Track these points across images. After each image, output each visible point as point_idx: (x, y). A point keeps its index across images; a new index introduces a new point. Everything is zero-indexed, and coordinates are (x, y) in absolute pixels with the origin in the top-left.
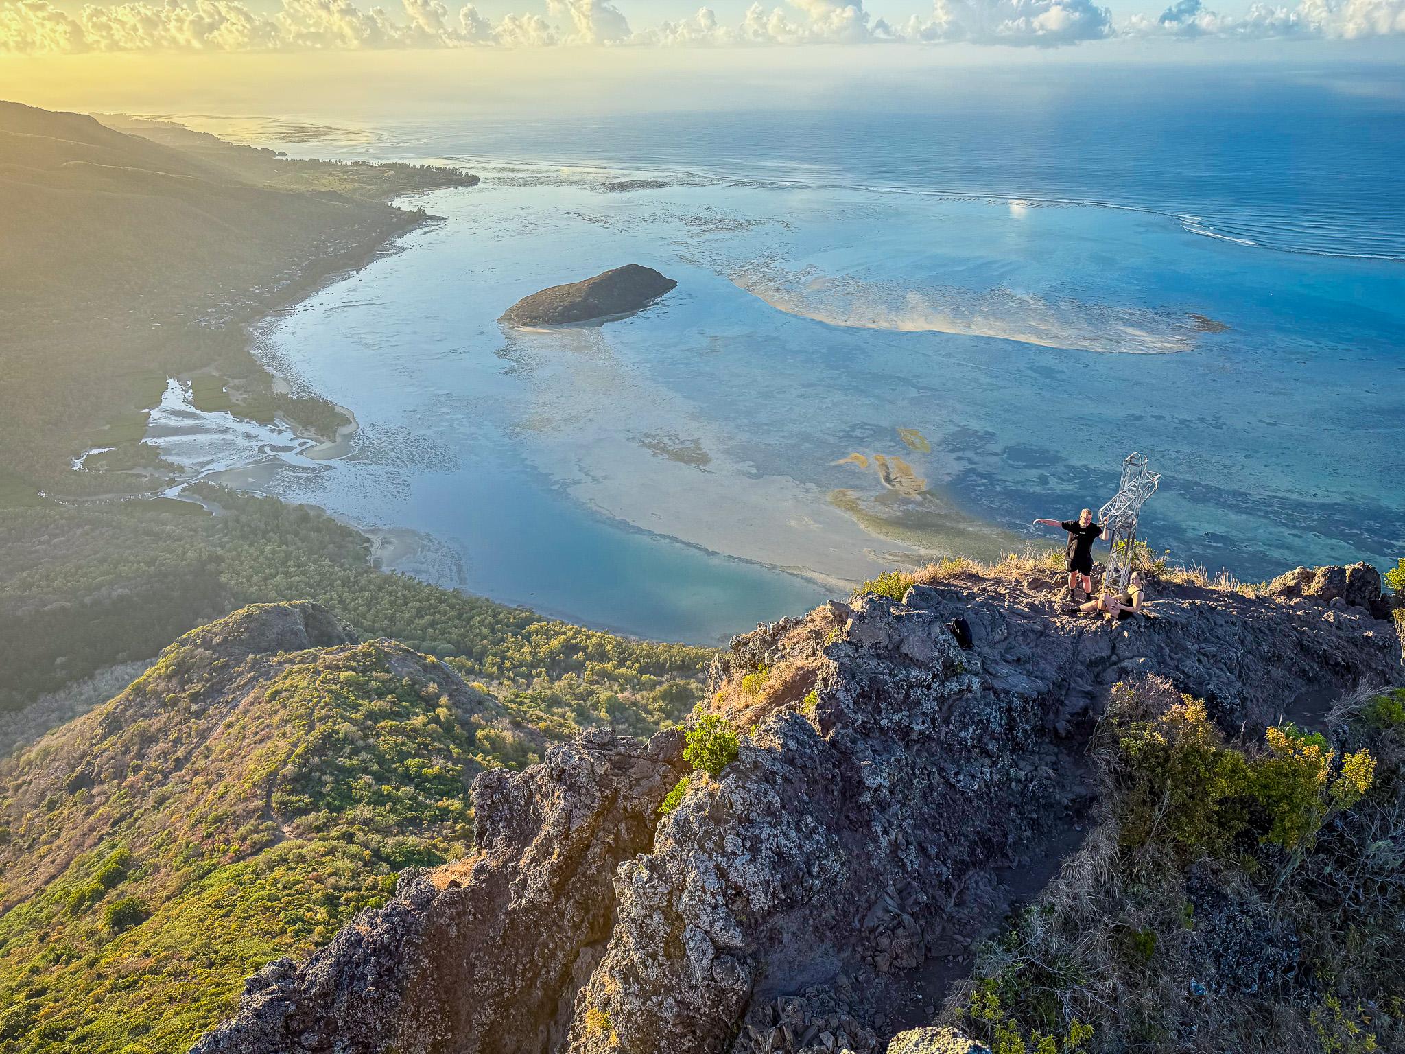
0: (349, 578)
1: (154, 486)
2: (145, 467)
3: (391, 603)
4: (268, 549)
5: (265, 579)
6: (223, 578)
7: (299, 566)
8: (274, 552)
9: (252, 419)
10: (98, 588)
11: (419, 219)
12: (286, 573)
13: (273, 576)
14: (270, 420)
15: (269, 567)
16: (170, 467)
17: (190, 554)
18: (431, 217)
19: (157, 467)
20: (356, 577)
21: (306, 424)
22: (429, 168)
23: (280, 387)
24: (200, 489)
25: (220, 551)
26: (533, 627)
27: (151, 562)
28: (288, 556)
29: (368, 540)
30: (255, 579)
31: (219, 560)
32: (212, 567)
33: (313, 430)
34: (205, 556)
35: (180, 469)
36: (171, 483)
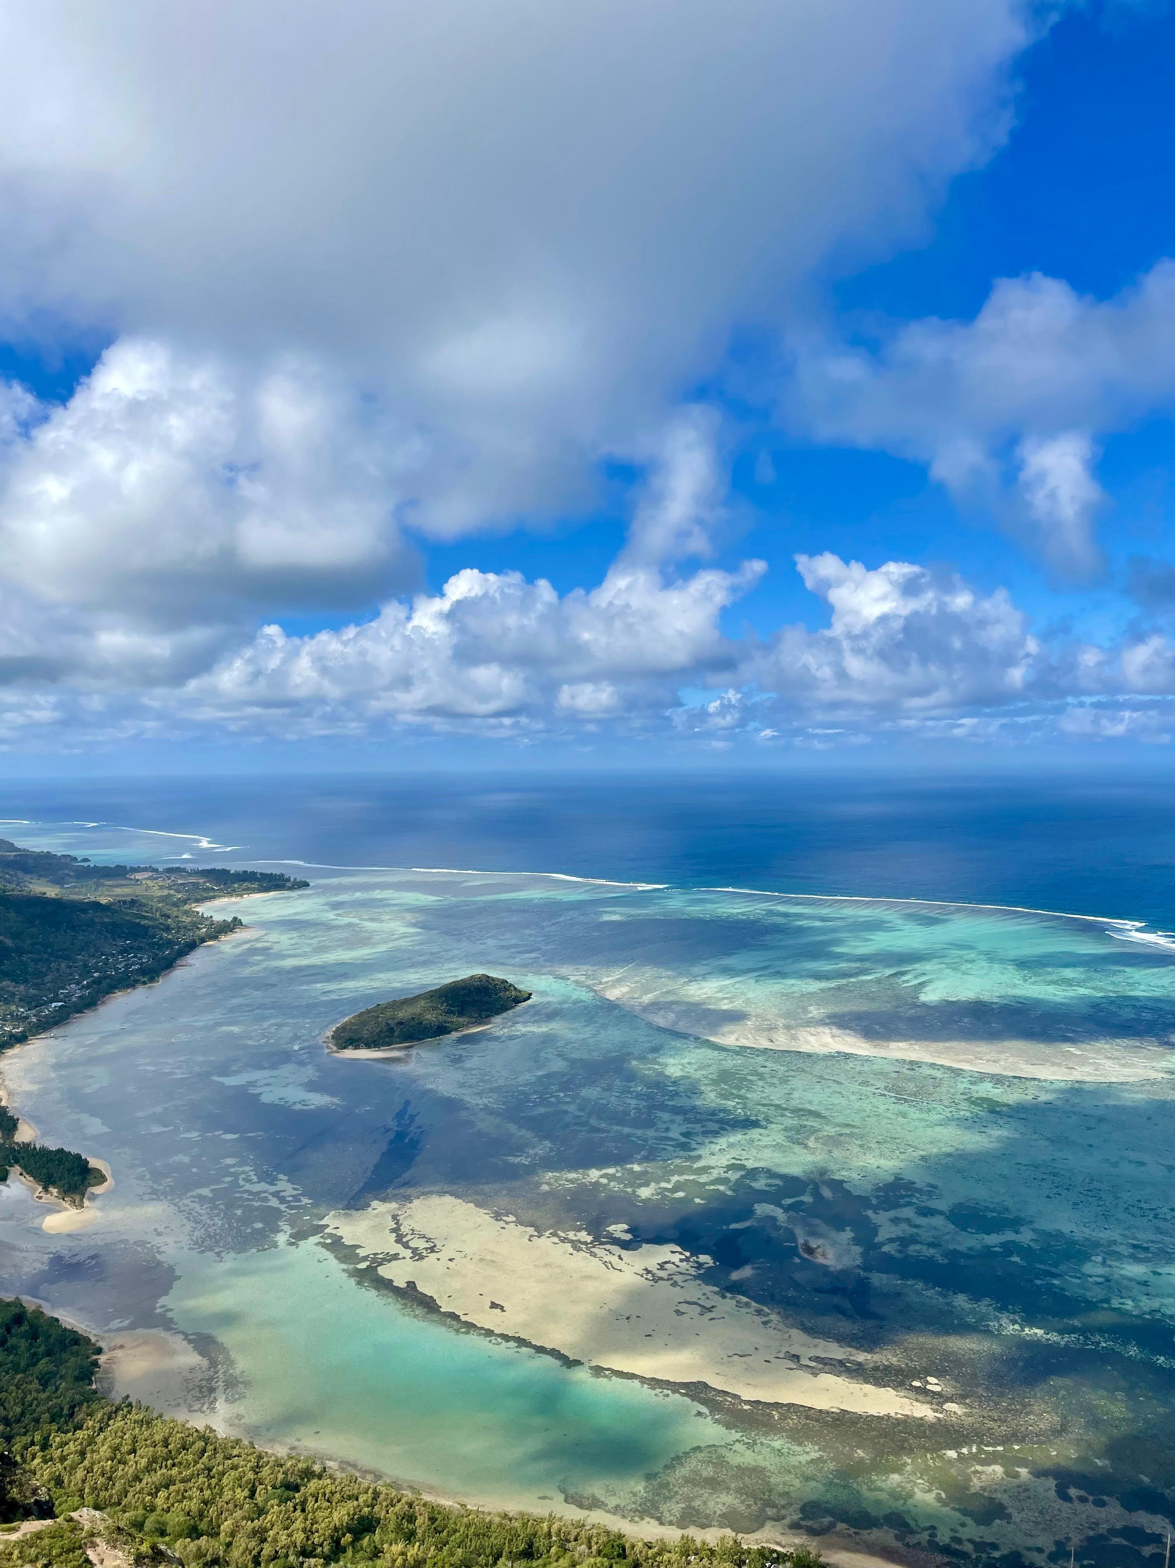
0: (62, 1409)
3: (116, 1449)
11: (233, 929)
18: (244, 924)
20: (73, 1407)
21: (47, 1182)
22: (254, 873)
23: (21, 1136)
26: (314, 1484)
29: (98, 1350)
33: (55, 1191)
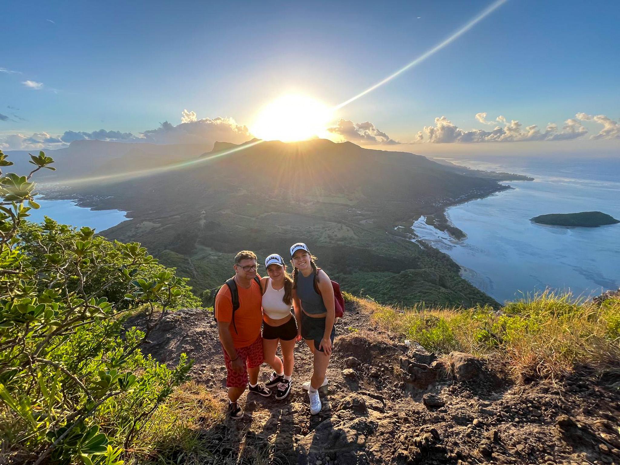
0: (452, 276)
1: (410, 238)
2: (409, 233)
3: (462, 287)
4: (433, 260)
5: (429, 267)
6: (419, 263)
7: (439, 268)
8: (433, 262)
9: (439, 229)
10: (391, 255)
11: (508, 188)
12: (435, 268)
13: (432, 267)
14: (443, 231)
15: (431, 265)
16: (415, 235)
17: (413, 255)
18: (512, 188)
19: (412, 234)
20: (454, 276)
21: (453, 234)
22: (516, 175)
23: (448, 223)
24: (420, 242)
25: (420, 257)
27: (404, 254)
28: (437, 264)
29: (460, 268)
30: (427, 266)
31: (419, 259)
32: (417, 260)
33: (454, 236)
34: (416, 257)
35: (417, 236)
36: (414, 238)
